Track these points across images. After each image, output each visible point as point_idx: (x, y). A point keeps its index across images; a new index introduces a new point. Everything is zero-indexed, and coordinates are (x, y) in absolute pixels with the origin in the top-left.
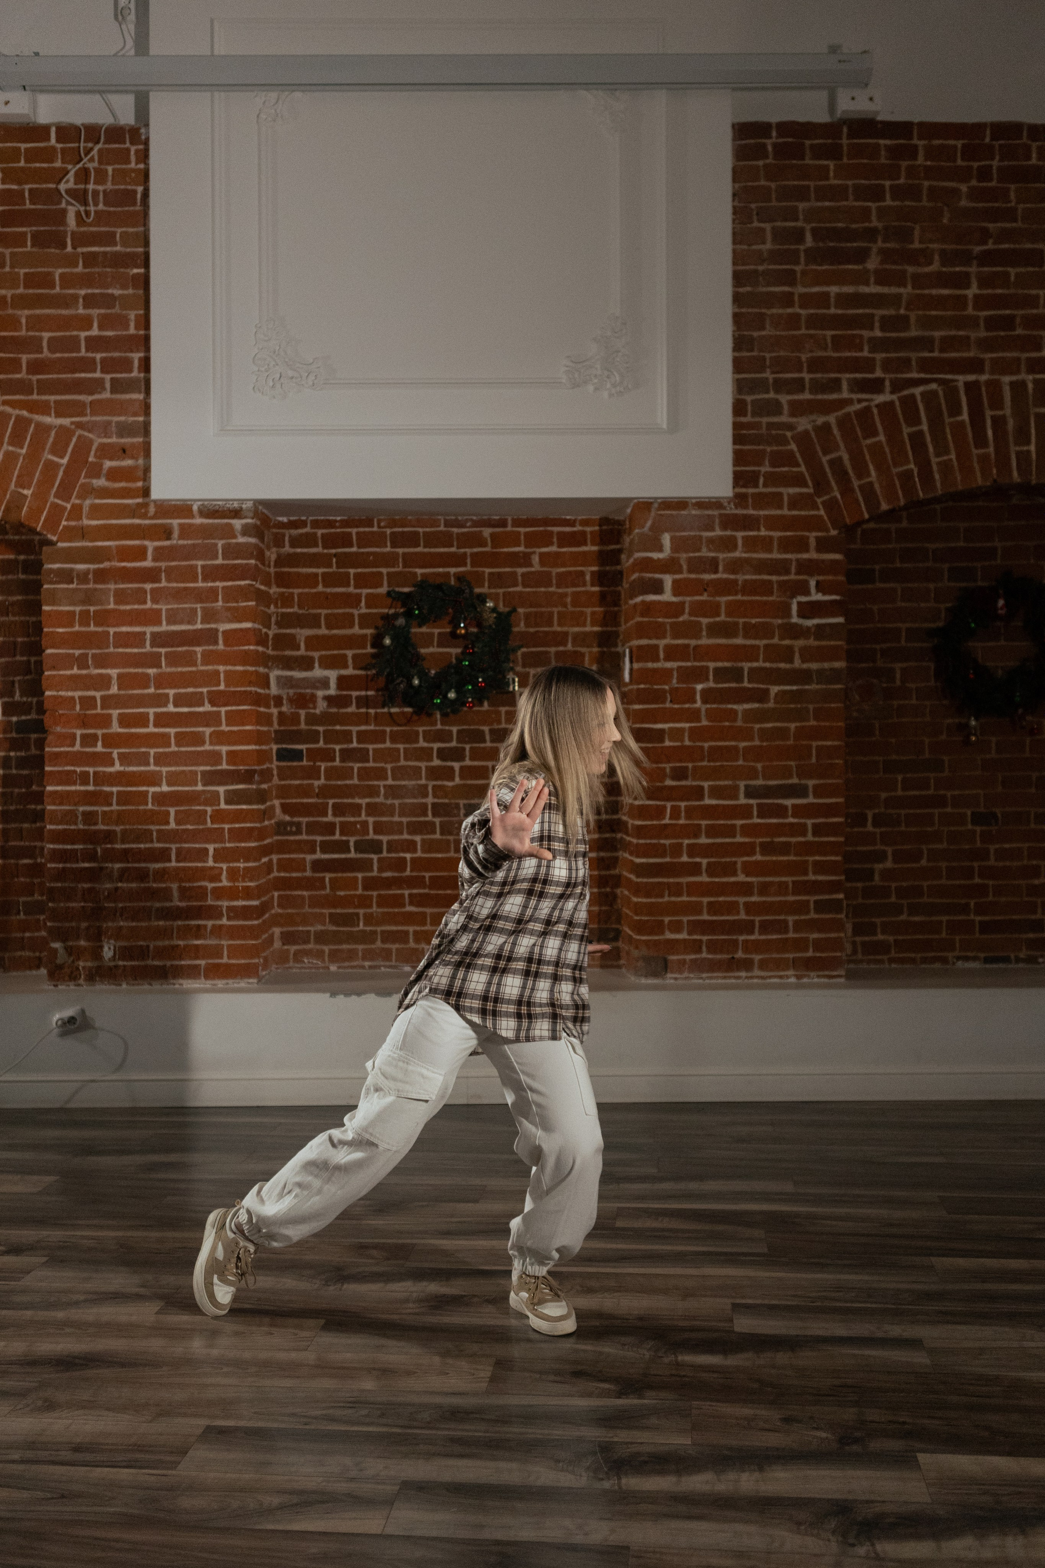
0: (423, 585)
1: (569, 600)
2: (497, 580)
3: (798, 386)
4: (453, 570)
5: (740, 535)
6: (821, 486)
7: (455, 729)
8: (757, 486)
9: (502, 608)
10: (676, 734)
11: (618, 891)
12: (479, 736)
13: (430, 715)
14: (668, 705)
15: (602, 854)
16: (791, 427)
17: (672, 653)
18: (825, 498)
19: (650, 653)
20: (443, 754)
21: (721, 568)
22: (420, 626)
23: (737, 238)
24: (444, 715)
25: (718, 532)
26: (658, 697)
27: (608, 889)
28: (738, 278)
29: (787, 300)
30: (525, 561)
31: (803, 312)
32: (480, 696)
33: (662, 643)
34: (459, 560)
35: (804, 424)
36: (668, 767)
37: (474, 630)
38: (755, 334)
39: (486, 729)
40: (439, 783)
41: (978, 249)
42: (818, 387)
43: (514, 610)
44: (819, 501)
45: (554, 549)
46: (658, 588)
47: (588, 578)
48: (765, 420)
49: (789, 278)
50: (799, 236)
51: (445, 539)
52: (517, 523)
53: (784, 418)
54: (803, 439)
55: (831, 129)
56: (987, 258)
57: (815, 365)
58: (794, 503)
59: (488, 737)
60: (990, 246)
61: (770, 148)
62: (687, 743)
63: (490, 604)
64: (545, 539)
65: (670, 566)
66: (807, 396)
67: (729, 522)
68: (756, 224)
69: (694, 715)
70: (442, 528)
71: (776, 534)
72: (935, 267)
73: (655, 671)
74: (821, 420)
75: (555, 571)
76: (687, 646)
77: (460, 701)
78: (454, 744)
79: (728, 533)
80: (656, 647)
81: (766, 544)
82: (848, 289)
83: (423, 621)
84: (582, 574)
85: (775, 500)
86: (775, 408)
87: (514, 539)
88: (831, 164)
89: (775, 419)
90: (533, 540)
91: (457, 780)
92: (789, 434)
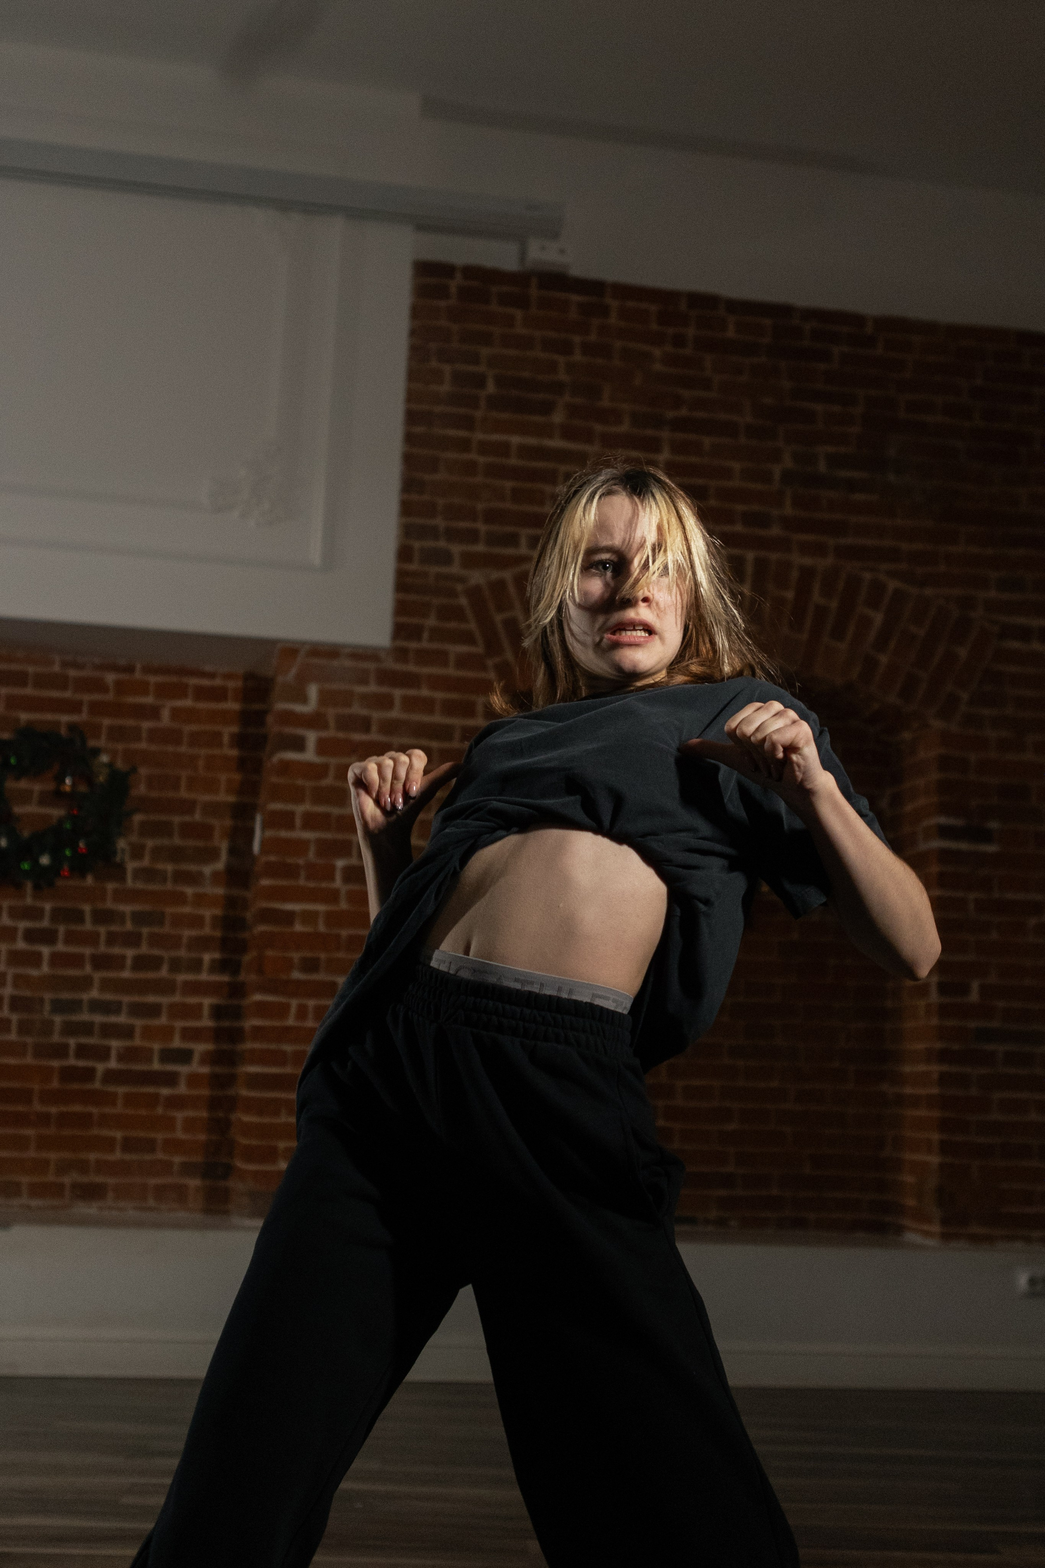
0: (28, 733)
1: (201, 763)
2: (117, 734)
3: (472, 536)
4: (65, 718)
5: (398, 693)
6: (492, 646)
7: (48, 907)
8: (419, 638)
9: (120, 764)
10: (309, 917)
11: (233, 1117)
12: (78, 916)
13: (19, 886)
14: (302, 882)
15: (218, 1070)
16: (461, 580)
17: (311, 821)
18: (497, 660)
19: (285, 820)
20: (31, 936)
21: (374, 728)
22: (18, 778)
23: (412, 375)
24: (37, 887)
25: (373, 688)
26: (291, 871)
27: (221, 1114)
28: (412, 417)
29: (464, 445)
30: (154, 712)
31: (482, 460)
32: (80, 868)
33: (300, 809)
34: (74, 707)
35: (477, 577)
36: (296, 956)
37: (83, 788)
38: (427, 477)
39: (87, 908)
40: (20, 970)
41: (670, 414)
42: (493, 540)
43: (134, 770)
44: (490, 663)
45: (188, 703)
46: (299, 744)
47: (226, 739)
48: (434, 570)
49: (468, 423)
50: (480, 381)
51: (61, 682)
52: (147, 670)
53: (455, 569)
54: (474, 593)
55: (521, 279)
56: (679, 425)
57: (491, 516)
58: (463, 662)
59: (88, 917)
60: (684, 412)
61: (453, 290)
62: (322, 928)
63: (105, 758)
64: (180, 691)
65: (315, 721)
66: (480, 548)
67: (387, 678)
68: (434, 364)
69: (332, 896)
70: (56, 668)
71: (439, 695)
72: (624, 428)
73: (288, 841)
74: (495, 575)
75: (189, 728)
76: (327, 816)
77: (54, 870)
78: (45, 923)
79: (384, 690)
80: (292, 814)
81: (427, 705)
82: (532, 441)
83: (21, 772)
84: (219, 735)
85: (440, 658)
86: (445, 558)
87: (142, 688)
88: (518, 314)
89: (444, 570)
90: (164, 691)
91: (45, 969)
92: (459, 587)
